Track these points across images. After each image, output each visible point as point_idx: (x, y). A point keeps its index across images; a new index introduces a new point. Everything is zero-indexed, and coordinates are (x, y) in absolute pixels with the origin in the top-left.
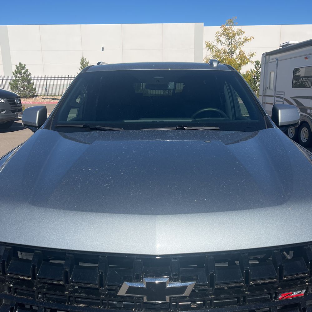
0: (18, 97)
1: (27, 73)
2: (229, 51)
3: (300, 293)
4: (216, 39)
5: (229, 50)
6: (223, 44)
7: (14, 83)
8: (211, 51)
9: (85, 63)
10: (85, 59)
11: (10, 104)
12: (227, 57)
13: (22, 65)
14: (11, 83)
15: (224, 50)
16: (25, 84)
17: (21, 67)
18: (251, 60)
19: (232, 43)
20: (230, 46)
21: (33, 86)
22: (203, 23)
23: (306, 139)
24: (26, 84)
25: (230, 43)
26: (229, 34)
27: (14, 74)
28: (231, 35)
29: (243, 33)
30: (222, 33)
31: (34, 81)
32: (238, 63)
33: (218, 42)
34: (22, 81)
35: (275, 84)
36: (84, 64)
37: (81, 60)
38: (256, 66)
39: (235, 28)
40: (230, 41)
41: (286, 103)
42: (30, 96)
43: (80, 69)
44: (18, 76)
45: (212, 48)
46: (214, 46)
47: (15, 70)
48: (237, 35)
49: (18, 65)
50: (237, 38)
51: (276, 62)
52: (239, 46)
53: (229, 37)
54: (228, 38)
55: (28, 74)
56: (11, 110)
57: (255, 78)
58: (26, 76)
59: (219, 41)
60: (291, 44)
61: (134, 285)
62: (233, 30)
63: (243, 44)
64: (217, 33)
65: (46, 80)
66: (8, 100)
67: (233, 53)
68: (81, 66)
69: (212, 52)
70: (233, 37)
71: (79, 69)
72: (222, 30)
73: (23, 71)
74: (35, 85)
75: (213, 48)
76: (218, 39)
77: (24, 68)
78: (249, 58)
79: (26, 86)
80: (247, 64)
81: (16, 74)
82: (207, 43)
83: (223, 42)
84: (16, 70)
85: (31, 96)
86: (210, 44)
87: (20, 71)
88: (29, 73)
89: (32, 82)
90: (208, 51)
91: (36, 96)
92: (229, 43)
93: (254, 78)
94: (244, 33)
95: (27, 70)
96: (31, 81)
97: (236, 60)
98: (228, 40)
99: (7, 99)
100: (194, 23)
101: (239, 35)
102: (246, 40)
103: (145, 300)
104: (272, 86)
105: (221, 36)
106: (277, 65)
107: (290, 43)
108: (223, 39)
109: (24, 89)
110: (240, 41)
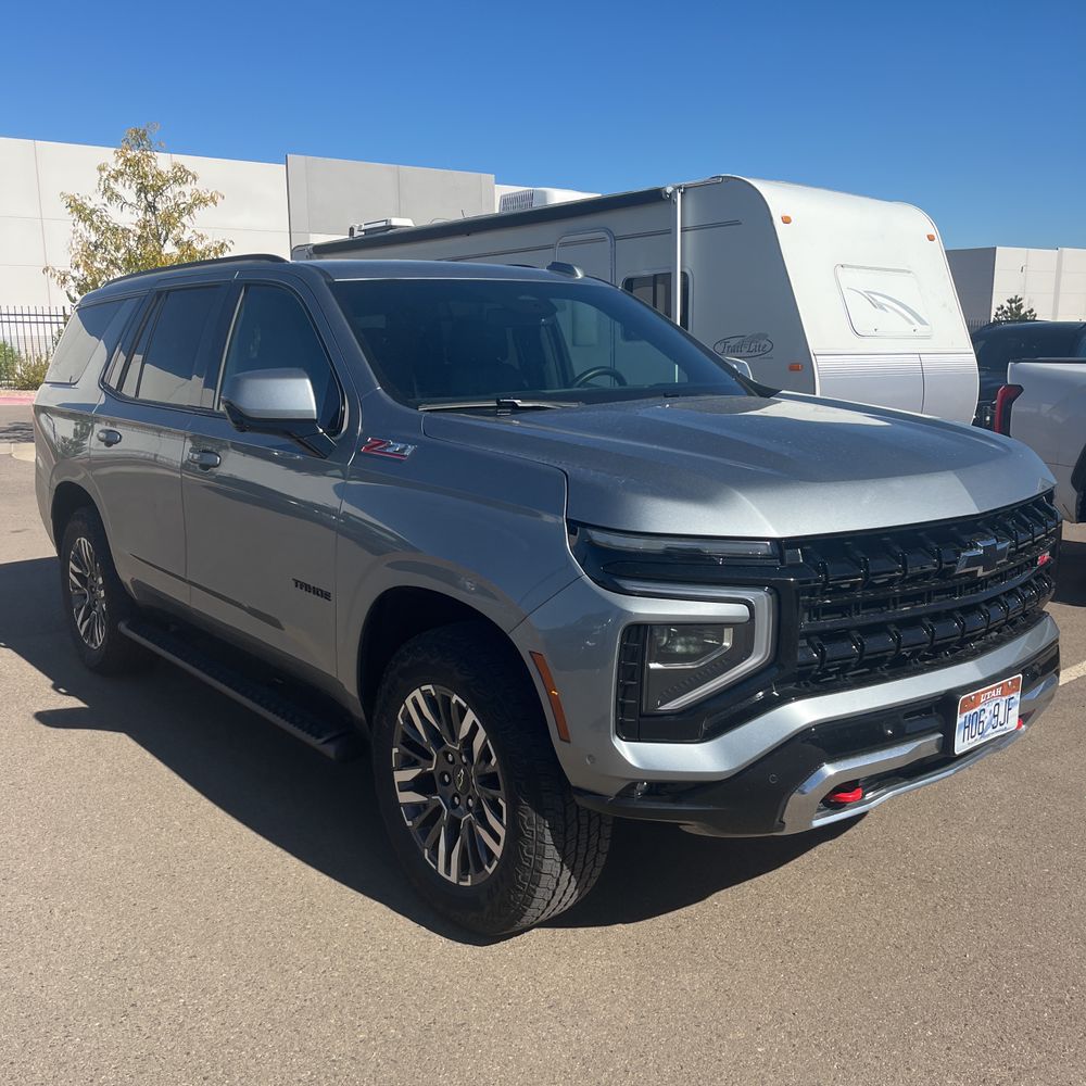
4: (102, 188)
6: (126, 209)
8: (87, 226)
19: (155, 208)
20: (152, 212)
25: (149, 205)
33: (109, 200)
40: (150, 198)
45: (89, 216)
46: (93, 211)
48: (173, 182)
52: (180, 214)
53: (147, 188)
54: (142, 189)
59: (110, 194)
60: (395, 227)
72: (119, 160)
75: (92, 218)
76: (107, 189)
82: (68, 200)
83: (128, 202)
92: (146, 204)
94: (194, 178)
98: (143, 195)
101: (180, 183)
102: (200, 201)
105: (117, 181)
110: (182, 201)
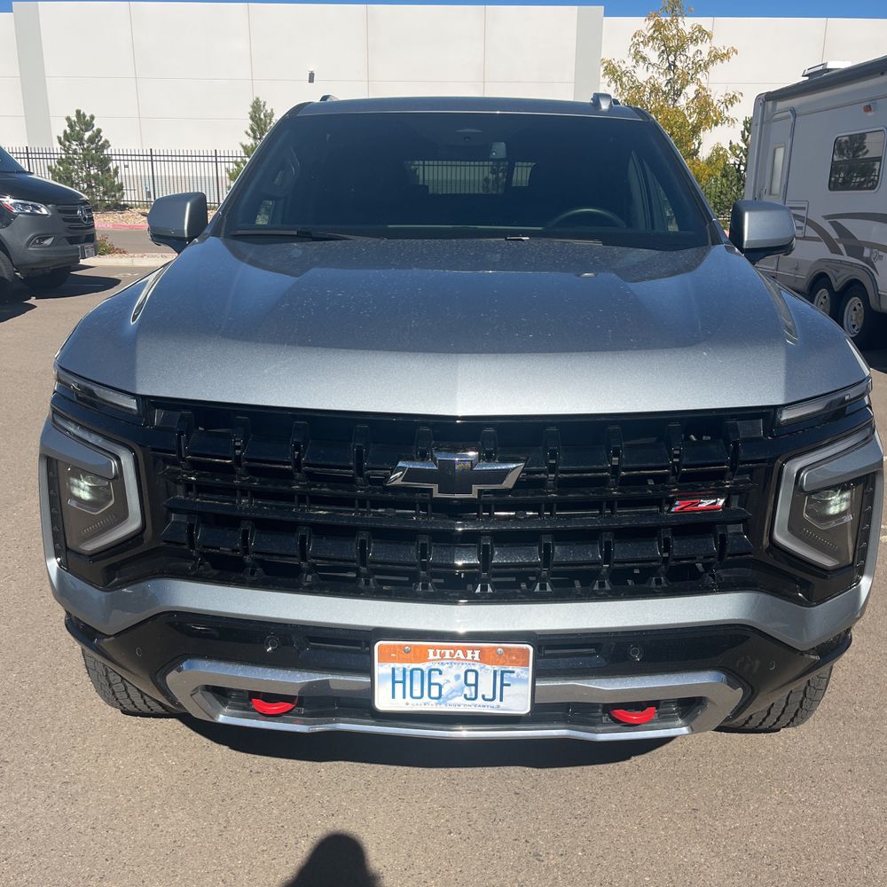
0: (85, 202)
1: (99, 141)
2: (667, 88)
3: (715, 503)
4: (632, 51)
5: (666, 85)
6: (651, 69)
7: (61, 169)
8: (619, 86)
9: (262, 116)
10: (262, 103)
11: (65, 220)
12: (662, 103)
13: (84, 116)
14: (54, 167)
15: (654, 85)
16: (92, 172)
17: (82, 122)
18: (726, 114)
19: (675, 66)
20: (672, 73)
21: (116, 179)
22: (603, 7)
23: (856, 328)
24: (96, 171)
25: (670, 66)
26: (668, 39)
27: (60, 143)
28: (673, 43)
29: (708, 36)
30: (649, 35)
31: (118, 165)
32: (690, 121)
33: (637, 62)
34: (85, 163)
35: (784, 181)
36: (261, 119)
37: (253, 107)
38: (747, 134)
39: (687, 24)
40: (671, 58)
41: (811, 232)
42: (106, 208)
43: (250, 132)
44: (74, 147)
45: (622, 77)
46: (625, 73)
47: (65, 132)
48: (692, 42)
49: (74, 118)
50: (691, 50)
51: (792, 119)
52: (697, 72)
53: (670, 47)
54: (667, 50)
55: (101, 142)
56: (67, 237)
57: (742, 168)
58: (96, 149)
59: (639, 57)
60: (832, 69)
61: (418, 465)
62: (680, 27)
63: (706, 68)
64: (635, 37)
65: (152, 161)
66: (59, 207)
67: (678, 93)
68: (251, 122)
69: (620, 90)
70: (680, 48)
71: (247, 133)
72: (650, 26)
73: (87, 135)
74: (119, 174)
75: (624, 79)
76: (637, 53)
77: (88, 125)
78: (721, 108)
79: (96, 177)
80: (716, 125)
81: (67, 143)
82: (605, 65)
83: (653, 62)
84: (68, 131)
85: (108, 208)
86: (616, 66)
87: (79, 132)
88: (103, 139)
89: (112, 165)
90: (609, 86)
91: (124, 208)
92: (667, 65)
93: (738, 170)
94: (710, 37)
95: (99, 131)
96: (110, 165)
97: (686, 112)
98: (665, 56)
99: (57, 205)
100: (576, 7)
101: (697, 42)
102: (717, 57)
103: (436, 494)
104: (777, 186)
105: (645, 44)
106: (794, 125)
107: (829, 67)
108: (652, 53)
109: (90, 186)
110: (699, 59)
